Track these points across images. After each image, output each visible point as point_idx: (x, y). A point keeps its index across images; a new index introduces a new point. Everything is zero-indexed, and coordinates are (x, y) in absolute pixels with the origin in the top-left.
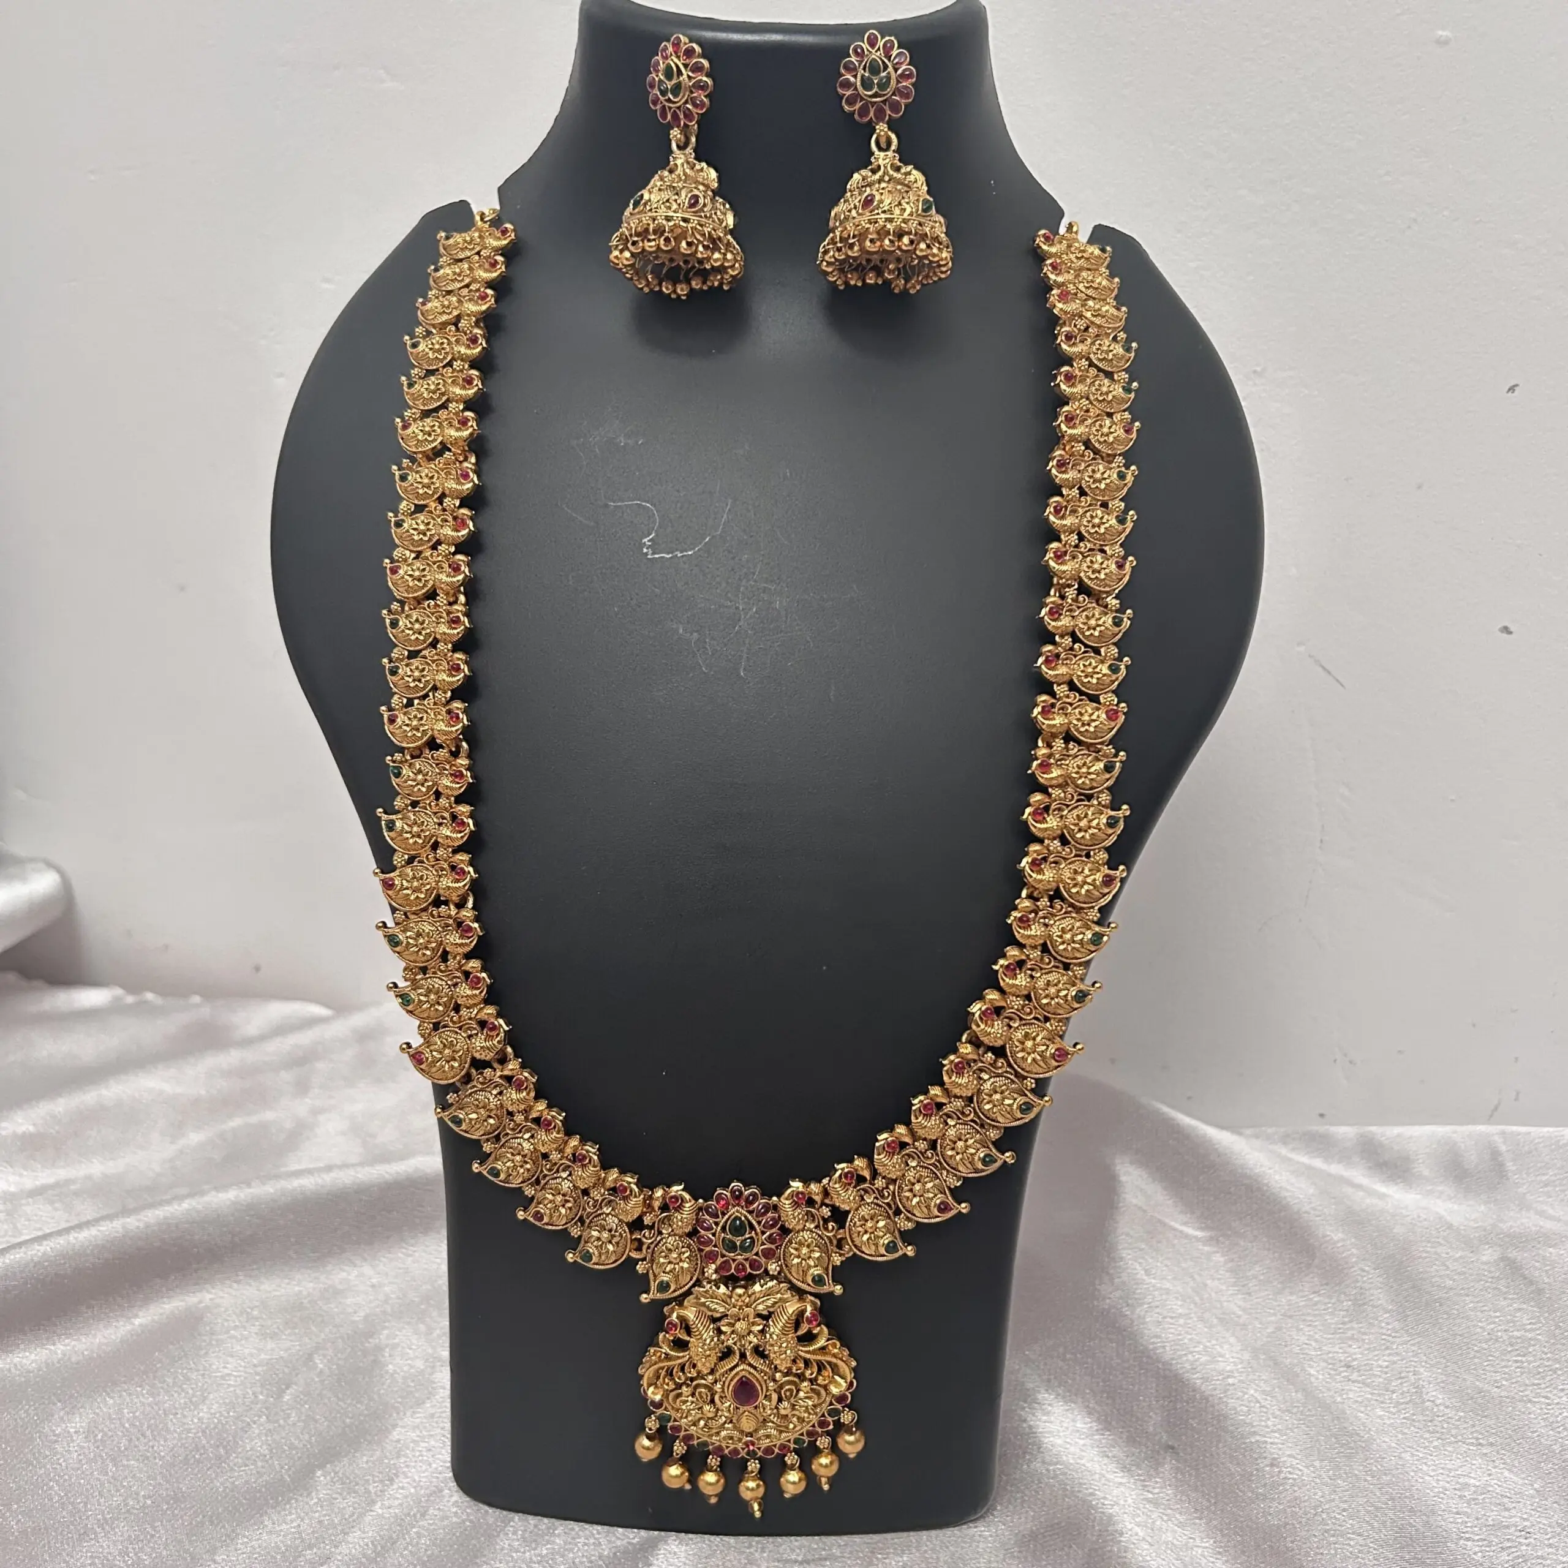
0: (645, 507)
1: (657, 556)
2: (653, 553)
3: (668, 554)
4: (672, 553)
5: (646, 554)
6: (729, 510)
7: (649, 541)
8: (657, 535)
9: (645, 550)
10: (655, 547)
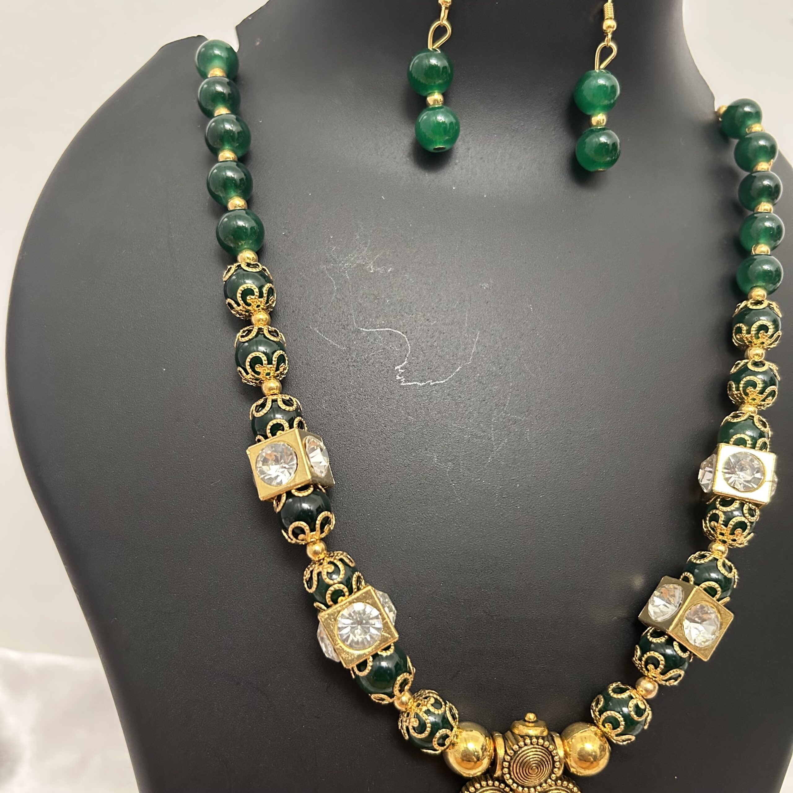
0: (396, 335)
1: (410, 384)
2: (405, 381)
3: (421, 382)
4: (425, 381)
5: (400, 382)
6: (478, 341)
7: (402, 368)
8: (410, 363)
9: (398, 378)
10: (408, 374)
